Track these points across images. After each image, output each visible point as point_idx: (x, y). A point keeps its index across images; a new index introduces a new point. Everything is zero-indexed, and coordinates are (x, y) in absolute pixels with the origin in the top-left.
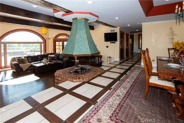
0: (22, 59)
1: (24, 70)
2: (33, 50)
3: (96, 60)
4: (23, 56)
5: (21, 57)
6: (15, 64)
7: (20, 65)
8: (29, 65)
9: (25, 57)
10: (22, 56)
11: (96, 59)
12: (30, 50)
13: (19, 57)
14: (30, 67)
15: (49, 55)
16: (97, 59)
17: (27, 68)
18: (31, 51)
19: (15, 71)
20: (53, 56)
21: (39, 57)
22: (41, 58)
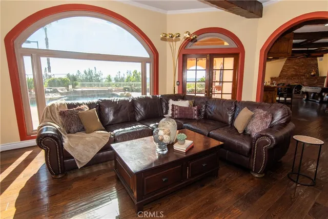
0: (78, 115)
1: (82, 162)
2: (127, 88)
10: (80, 102)
12: (122, 88)
15: (171, 102)
18: (125, 90)
20: (185, 104)
21: (139, 106)
22: (145, 109)
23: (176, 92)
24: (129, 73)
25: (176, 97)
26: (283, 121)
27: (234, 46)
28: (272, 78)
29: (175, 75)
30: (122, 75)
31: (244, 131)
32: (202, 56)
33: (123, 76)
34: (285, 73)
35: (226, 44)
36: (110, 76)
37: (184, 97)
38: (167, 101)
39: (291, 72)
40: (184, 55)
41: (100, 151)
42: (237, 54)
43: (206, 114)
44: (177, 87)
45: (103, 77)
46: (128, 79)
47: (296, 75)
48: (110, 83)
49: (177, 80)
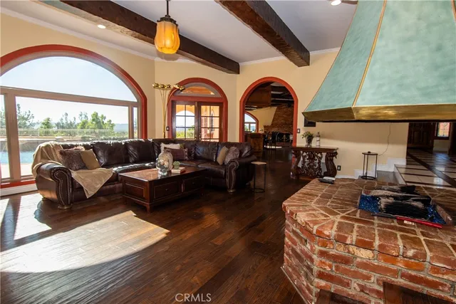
0: (79, 153)
1: (90, 193)
3: (319, 162)
4: (78, 143)
5: (72, 146)
6: (52, 172)
7: (74, 174)
8: (104, 175)
9: (86, 147)
10: (74, 143)
11: (321, 158)
13: (65, 147)
14: (108, 182)
15: (163, 145)
16: (323, 160)
17: (99, 186)
19: (53, 196)
20: (176, 147)
21: (131, 148)
22: (139, 151)
23: (167, 137)
24: (83, 116)
25: (167, 141)
26: (248, 154)
27: (219, 96)
28: (265, 127)
29: (165, 120)
30: (70, 119)
31: (224, 163)
32: (191, 103)
33: (73, 121)
34: (276, 122)
35: (212, 93)
36: (48, 119)
37: (175, 142)
38: (159, 144)
39: (281, 121)
40: (172, 101)
41: (105, 185)
42: (222, 103)
43: (195, 155)
44: (166, 132)
45: (35, 121)
46: (84, 125)
47: (286, 124)
48: (50, 130)
49: (166, 125)
